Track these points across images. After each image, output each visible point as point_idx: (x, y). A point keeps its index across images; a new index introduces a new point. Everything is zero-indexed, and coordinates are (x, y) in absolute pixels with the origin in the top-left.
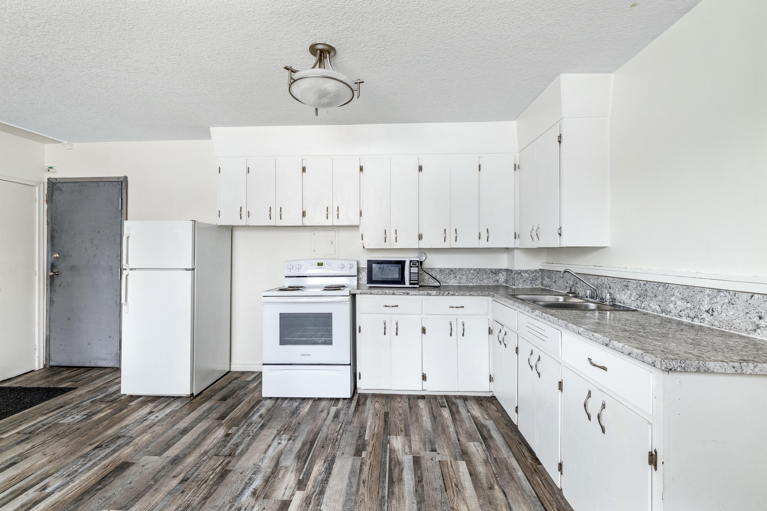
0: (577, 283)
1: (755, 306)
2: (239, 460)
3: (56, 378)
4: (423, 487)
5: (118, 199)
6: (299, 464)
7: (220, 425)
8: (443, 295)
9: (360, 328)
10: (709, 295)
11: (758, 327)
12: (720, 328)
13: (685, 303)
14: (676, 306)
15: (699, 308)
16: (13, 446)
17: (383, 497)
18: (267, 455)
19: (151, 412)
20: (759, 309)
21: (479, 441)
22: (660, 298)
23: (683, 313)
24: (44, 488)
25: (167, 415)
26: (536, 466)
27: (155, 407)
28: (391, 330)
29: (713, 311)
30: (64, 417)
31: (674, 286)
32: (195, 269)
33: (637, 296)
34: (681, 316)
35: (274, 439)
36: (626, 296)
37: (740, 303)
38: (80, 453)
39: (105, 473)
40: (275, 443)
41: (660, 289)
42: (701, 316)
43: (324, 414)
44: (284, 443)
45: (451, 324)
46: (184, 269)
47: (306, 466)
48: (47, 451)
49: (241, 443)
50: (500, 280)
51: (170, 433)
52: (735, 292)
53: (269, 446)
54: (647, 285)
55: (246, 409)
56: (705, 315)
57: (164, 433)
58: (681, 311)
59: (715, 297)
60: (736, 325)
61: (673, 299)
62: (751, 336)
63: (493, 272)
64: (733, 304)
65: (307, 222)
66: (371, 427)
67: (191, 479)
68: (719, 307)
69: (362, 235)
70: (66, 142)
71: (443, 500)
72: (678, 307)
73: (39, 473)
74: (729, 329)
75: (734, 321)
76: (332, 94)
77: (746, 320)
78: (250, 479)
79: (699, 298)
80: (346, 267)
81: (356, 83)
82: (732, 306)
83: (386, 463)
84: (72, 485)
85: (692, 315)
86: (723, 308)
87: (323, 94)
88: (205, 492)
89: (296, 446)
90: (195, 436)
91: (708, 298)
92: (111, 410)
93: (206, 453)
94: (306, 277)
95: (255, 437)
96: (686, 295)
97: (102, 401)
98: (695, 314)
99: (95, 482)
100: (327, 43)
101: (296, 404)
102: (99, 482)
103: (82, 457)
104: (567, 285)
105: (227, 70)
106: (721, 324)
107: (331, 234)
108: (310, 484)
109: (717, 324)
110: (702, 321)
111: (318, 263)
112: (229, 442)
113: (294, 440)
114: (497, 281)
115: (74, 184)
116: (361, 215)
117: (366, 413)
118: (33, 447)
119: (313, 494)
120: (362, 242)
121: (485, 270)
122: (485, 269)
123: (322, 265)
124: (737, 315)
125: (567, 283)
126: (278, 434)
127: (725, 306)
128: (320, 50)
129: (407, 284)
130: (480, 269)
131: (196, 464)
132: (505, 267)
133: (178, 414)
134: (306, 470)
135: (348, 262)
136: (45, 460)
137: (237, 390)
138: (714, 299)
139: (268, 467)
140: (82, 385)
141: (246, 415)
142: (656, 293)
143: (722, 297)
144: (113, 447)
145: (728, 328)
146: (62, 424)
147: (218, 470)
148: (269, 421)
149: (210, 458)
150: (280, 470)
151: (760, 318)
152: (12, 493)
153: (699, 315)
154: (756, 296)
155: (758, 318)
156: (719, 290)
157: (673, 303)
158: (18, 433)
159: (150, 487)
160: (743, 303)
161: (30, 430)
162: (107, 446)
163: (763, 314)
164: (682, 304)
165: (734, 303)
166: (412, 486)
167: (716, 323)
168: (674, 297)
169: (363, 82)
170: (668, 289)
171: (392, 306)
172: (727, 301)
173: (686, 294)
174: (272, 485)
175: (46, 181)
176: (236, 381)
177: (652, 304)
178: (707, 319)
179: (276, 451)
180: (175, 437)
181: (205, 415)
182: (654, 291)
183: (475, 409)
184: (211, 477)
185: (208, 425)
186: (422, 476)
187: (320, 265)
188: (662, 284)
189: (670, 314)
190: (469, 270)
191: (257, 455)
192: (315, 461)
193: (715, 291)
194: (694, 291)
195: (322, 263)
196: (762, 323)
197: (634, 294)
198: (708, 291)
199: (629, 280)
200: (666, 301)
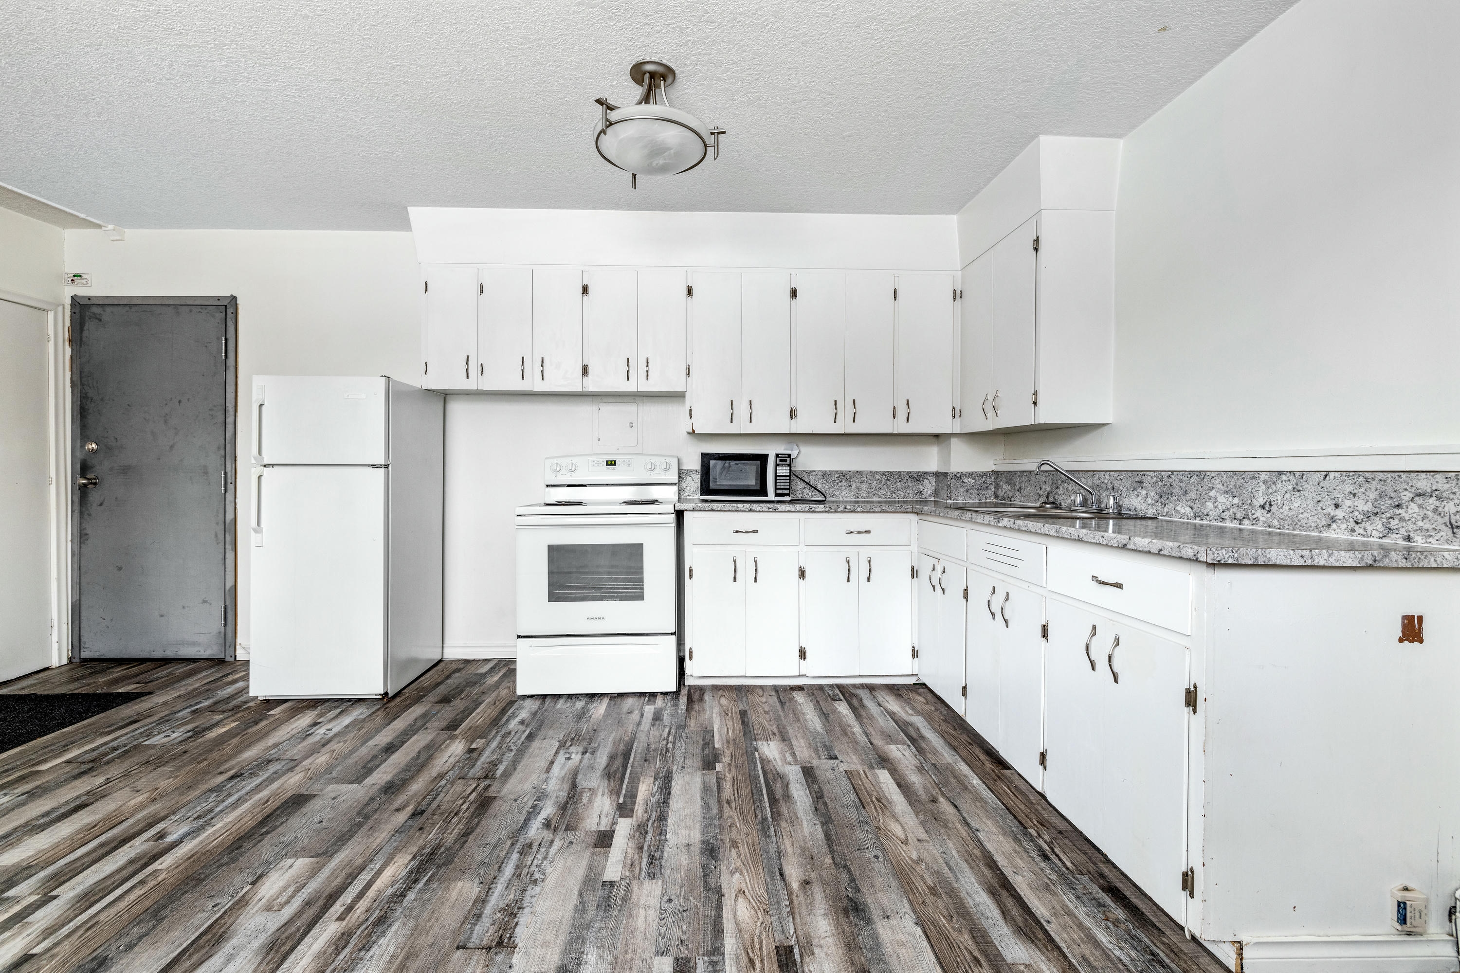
0: (1057, 488)
1: (1331, 489)
2: (504, 783)
3: (102, 679)
4: (825, 804)
5: (219, 339)
6: (612, 784)
7: (453, 738)
8: (836, 512)
9: (691, 571)
10: (1265, 482)
11: (1333, 520)
12: (1280, 529)
13: (1230, 499)
14: (1216, 504)
15: (1250, 504)
16: (66, 782)
17: (765, 819)
18: (551, 774)
19: (315, 724)
20: (1336, 494)
21: (904, 743)
22: (1193, 495)
23: (1226, 514)
24: (161, 836)
25: (347, 726)
26: (999, 772)
27: (321, 715)
28: (746, 572)
29: (1271, 505)
30: (149, 736)
31: (1214, 474)
32: (390, 466)
33: (1157, 497)
34: (1223, 519)
35: (557, 752)
36: (1139, 498)
37: (1309, 489)
38: (206, 786)
39: (268, 811)
40: (561, 758)
41: (1192, 480)
42: (1253, 514)
43: (635, 716)
44: (576, 758)
45: (848, 562)
46: (368, 465)
47: (624, 786)
48: (139, 785)
49: (500, 761)
50: (925, 491)
51: (364, 751)
52: (1302, 473)
53: (552, 763)
54: (1173, 477)
55: (494, 712)
56: (1259, 513)
57: (352, 752)
58: (1223, 512)
59: (1274, 483)
60: (1303, 522)
61: (1212, 494)
62: (1324, 534)
63: (914, 478)
64: (1299, 491)
65: (592, 385)
66: (721, 730)
67: (429, 811)
68: (1279, 498)
69: (691, 410)
70: (110, 227)
71: (861, 819)
72: (1219, 506)
73: (140, 816)
74: (1294, 529)
75: (1301, 516)
76: (672, 151)
77: (1317, 512)
78: (534, 807)
79: (1251, 487)
80: (658, 467)
81: (712, 134)
82: (1298, 494)
83: (759, 777)
84: (210, 830)
85: (1239, 515)
86: (1285, 498)
87: (656, 150)
88: (461, 826)
89: (598, 760)
90: (413, 754)
91: (1264, 487)
92: (237, 723)
93: (441, 776)
94: (585, 486)
95: (521, 752)
96: (1231, 486)
97: (212, 709)
98: (1244, 513)
99: (252, 823)
100: (664, 62)
101: (580, 704)
102: (263, 823)
103: (211, 791)
104: (1041, 493)
105: (472, 101)
106: (1282, 524)
107: (629, 410)
108: (639, 809)
109: (1277, 523)
110: (1254, 522)
111: (607, 462)
112: (477, 760)
113: (593, 753)
114: (921, 492)
115: (127, 308)
116: (688, 374)
117: (708, 713)
118: (108, 781)
119: (648, 821)
120: (690, 421)
121: (899, 474)
122: (900, 472)
123: (615, 464)
124: (1305, 506)
125: (1041, 489)
126: (562, 745)
127: (1287, 496)
128: (650, 73)
129: (771, 496)
130: (891, 473)
131: (431, 792)
132: (934, 469)
133: (368, 726)
134: (626, 790)
135: (663, 460)
136: (140, 798)
137: (465, 686)
138: (1273, 486)
139: (559, 790)
140: (161, 688)
141: (496, 722)
142: (1187, 488)
143: (1284, 482)
144: (264, 775)
145: (1291, 528)
146: (149, 747)
147: (472, 797)
148: (539, 728)
149: (452, 783)
150: (581, 793)
151: (1337, 506)
152: (102, 845)
153: (1250, 514)
154: (1332, 475)
155: (1333, 507)
156: (1280, 473)
157: (1213, 500)
158: (68, 762)
159: (360, 825)
160: (1313, 487)
161: (88, 757)
162: (253, 775)
163: (1340, 500)
164: (1225, 501)
165: (1301, 489)
166: (808, 803)
167: (1275, 522)
168: (1213, 491)
169: (724, 132)
170: (1205, 480)
171: (748, 532)
172: (1290, 487)
173: (1233, 484)
174: (575, 813)
175: (68, 301)
176: (457, 675)
177: (1180, 506)
178: (1262, 519)
179: (566, 769)
180: (375, 757)
181: (419, 723)
182: (1183, 485)
183: (891, 702)
184: (464, 807)
185: (430, 738)
186: (822, 791)
187: (611, 465)
188: (1197, 473)
189: (1208, 518)
190: (873, 474)
191: (534, 776)
192: (639, 780)
193: (1274, 474)
194: (1243, 479)
195: (615, 462)
196: (1340, 513)
197: (1152, 494)
198: (1263, 476)
199: (1144, 473)
200: (1202, 499)
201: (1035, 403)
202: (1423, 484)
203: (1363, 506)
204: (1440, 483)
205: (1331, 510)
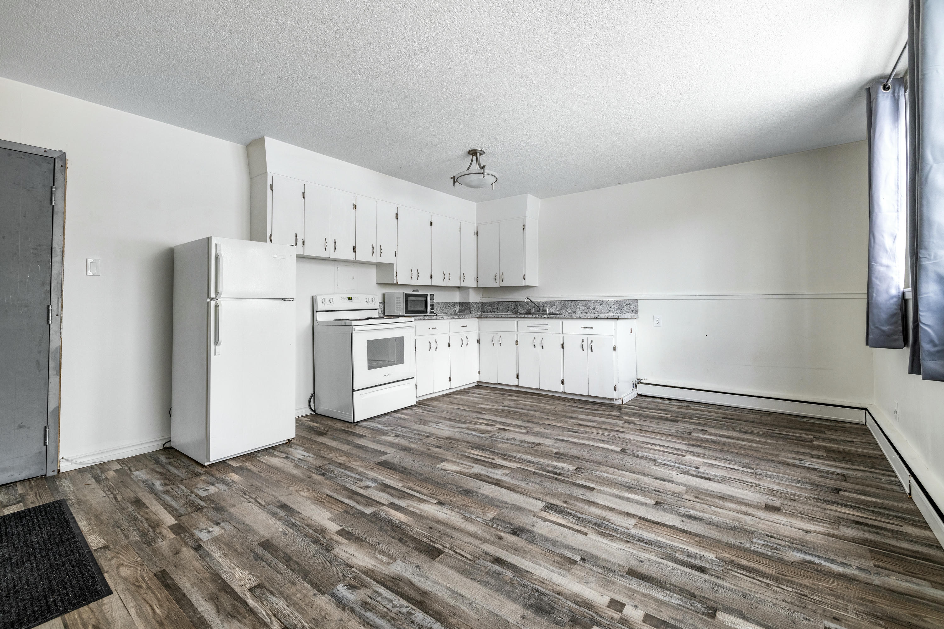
1: (609, 304)
8: (459, 318)
11: (610, 311)
13: (584, 307)
15: (589, 308)
22: (573, 307)
23: (583, 312)
29: (595, 308)
31: (579, 301)
33: (560, 308)
36: (553, 308)
37: (604, 304)
41: (572, 303)
42: (590, 311)
45: (461, 339)
52: (603, 301)
56: (592, 310)
59: (596, 303)
60: (603, 312)
61: (578, 306)
62: (608, 314)
63: (453, 305)
68: (597, 307)
69: (396, 273)
72: (581, 309)
75: (602, 310)
77: (606, 309)
79: (590, 304)
80: (369, 301)
82: (602, 305)
85: (586, 311)
86: (599, 307)
91: (593, 304)
94: (338, 311)
98: (588, 311)
104: (509, 309)
106: (598, 313)
110: (591, 313)
111: (348, 298)
114: (455, 311)
116: (396, 254)
120: (396, 278)
121: (451, 303)
123: (352, 299)
124: (604, 308)
132: (457, 301)
135: (373, 297)
145: (600, 313)
154: (610, 301)
156: (597, 301)
163: (611, 306)
167: (596, 312)
170: (576, 303)
171: (433, 329)
172: (599, 303)
173: (585, 304)
177: (568, 310)
178: (593, 312)
182: (569, 304)
187: (350, 299)
188: (574, 301)
189: (577, 313)
190: (442, 303)
194: (588, 302)
196: (611, 309)
197: (558, 307)
198: (593, 301)
199: (555, 301)
200: (575, 308)
201: (524, 279)
202: (627, 302)
203: (616, 307)
204: (630, 302)
205: (609, 309)
